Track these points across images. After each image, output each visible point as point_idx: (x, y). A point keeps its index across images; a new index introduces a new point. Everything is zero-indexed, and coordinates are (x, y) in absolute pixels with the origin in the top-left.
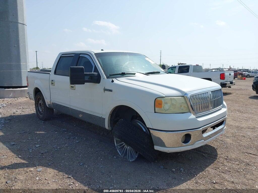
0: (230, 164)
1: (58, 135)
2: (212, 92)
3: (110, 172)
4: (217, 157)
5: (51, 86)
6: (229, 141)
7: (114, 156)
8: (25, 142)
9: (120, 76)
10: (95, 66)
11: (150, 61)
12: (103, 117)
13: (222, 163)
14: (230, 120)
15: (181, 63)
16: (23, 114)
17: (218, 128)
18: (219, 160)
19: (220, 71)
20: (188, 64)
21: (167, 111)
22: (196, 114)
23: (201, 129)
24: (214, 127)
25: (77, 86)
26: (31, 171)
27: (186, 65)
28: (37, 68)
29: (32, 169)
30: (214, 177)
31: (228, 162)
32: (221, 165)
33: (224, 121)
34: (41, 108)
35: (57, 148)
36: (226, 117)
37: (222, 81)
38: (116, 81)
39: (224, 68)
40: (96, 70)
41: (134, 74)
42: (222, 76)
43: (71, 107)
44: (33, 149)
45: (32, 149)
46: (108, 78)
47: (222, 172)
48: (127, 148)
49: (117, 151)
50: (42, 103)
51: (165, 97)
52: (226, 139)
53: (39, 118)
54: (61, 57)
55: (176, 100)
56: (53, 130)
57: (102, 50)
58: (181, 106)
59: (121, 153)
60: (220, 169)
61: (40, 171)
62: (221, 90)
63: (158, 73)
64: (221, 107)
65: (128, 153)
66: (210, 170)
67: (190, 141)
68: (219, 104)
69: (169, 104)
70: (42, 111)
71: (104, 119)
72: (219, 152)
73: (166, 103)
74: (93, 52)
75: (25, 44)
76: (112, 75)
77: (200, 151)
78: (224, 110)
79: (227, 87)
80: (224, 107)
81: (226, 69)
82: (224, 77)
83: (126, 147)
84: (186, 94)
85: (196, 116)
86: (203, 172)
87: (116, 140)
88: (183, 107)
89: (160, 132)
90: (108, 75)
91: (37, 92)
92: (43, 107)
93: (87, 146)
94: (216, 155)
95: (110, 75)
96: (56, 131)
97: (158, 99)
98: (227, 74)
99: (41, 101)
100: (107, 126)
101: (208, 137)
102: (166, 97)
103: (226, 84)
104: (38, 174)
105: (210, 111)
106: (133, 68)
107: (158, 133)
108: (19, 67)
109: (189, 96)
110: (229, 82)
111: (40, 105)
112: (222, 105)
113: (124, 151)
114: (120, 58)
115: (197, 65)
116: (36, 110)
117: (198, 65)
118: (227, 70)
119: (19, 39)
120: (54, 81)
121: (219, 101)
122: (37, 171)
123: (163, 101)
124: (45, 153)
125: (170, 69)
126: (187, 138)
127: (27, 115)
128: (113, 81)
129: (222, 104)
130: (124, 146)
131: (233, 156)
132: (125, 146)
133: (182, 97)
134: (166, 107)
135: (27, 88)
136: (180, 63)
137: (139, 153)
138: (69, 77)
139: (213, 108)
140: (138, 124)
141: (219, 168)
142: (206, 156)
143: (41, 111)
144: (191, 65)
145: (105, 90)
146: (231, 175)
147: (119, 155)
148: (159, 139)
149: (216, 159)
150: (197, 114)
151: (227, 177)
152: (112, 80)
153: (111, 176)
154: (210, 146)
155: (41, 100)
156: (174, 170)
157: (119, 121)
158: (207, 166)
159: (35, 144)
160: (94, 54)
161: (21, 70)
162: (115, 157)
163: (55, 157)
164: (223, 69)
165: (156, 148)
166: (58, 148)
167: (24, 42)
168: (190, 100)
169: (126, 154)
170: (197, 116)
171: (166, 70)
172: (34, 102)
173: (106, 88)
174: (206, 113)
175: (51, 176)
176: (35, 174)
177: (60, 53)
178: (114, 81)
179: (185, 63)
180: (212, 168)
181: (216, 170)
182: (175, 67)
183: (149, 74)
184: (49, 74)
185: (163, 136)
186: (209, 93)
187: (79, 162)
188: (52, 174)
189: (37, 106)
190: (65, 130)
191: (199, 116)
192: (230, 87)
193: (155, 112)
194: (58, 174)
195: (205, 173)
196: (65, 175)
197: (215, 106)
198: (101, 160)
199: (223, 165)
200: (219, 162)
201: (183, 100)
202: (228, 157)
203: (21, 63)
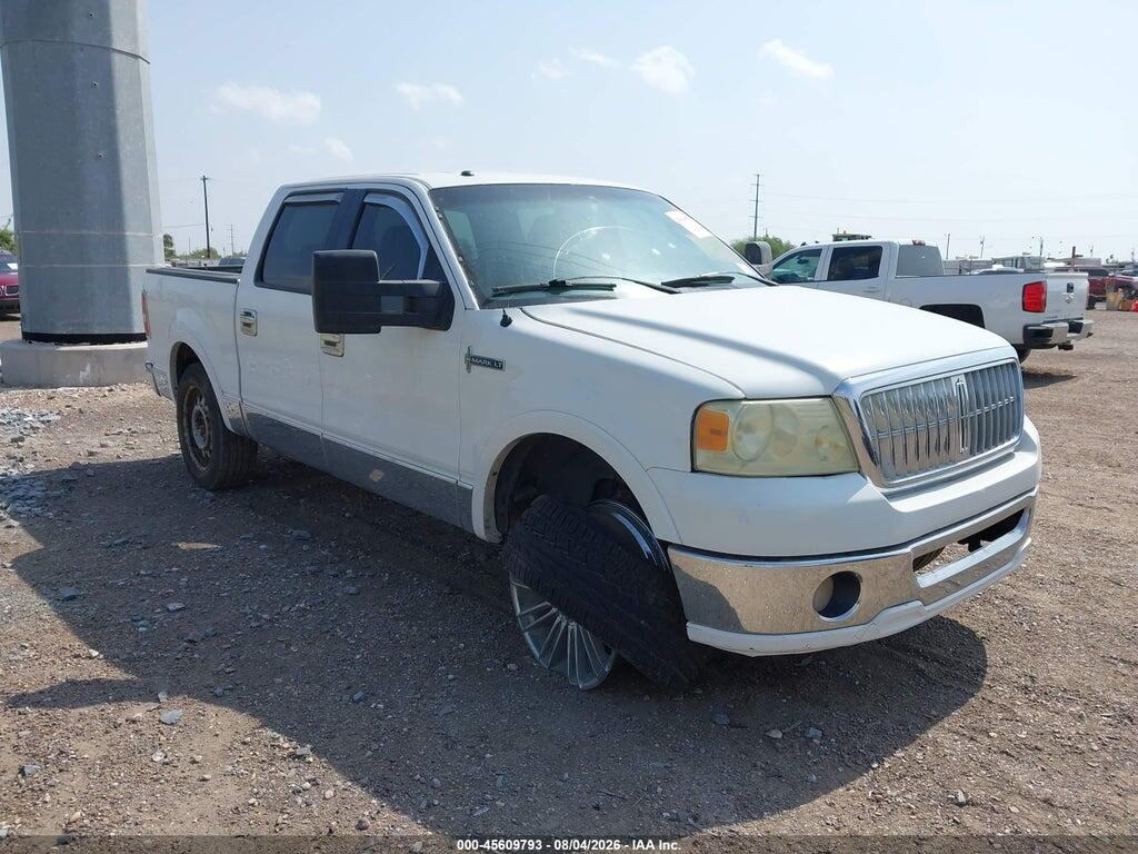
0: (1041, 714)
1: (271, 559)
2: (972, 376)
3: (483, 738)
4: (983, 677)
5: (243, 338)
6: (1043, 603)
7: (510, 660)
8: (122, 587)
9: (542, 295)
10: (431, 250)
11: (689, 225)
12: (465, 484)
13: (1003, 708)
14: (1058, 501)
15: (850, 232)
16: (131, 456)
17: (994, 543)
18: (989, 695)
19: (1028, 271)
20: (877, 238)
21: (751, 465)
22: (886, 483)
23: (908, 550)
24: (973, 542)
25: (354, 342)
26: (134, 722)
27: (870, 240)
28: (209, 253)
29: (139, 711)
30: (964, 774)
31: (1033, 704)
32: (1000, 716)
33: (1022, 511)
34: (202, 434)
35: (258, 619)
36: (1033, 494)
37: (1033, 318)
38: (521, 321)
39: (1045, 255)
40: (434, 267)
41: (611, 287)
42: (1034, 297)
43: (328, 435)
44: (153, 622)
45: (151, 619)
46: (485, 303)
47: (1003, 752)
48: (566, 627)
49: (524, 639)
50: (206, 413)
51: (741, 400)
52: (1032, 595)
53: (194, 476)
54: (284, 205)
55: (794, 416)
56: (251, 535)
57: (466, 174)
58: (818, 442)
59: (538, 648)
60: (992, 734)
61: (172, 724)
62: (1013, 365)
63: (724, 281)
64: (1012, 445)
65: (572, 648)
66: (946, 738)
67: (856, 607)
68: (1001, 434)
69: (762, 434)
70: (207, 448)
71: (467, 494)
72: (993, 656)
73: (748, 429)
74: (422, 182)
75: (144, 145)
76: (506, 293)
77: (906, 649)
78: (1023, 462)
79: (1052, 346)
80: (1026, 444)
81: (1053, 260)
82: (1039, 299)
83: (564, 624)
84: (843, 385)
85: (886, 490)
86: (911, 749)
87: (519, 589)
88: (826, 445)
89: (714, 561)
90: (489, 293)
91: (185, 361)
92: (209, 429)
93: (394, 613)
94: (980, 671)
95: (498, 290)
96: (260, 541)
97: (710, 408)
98: (1054, 286)
99: (203, 402)
100: (479, 527)
101: (949, 586)
102: (746, 399)
103: (1049, 332)
104: (162, 738)
105: (959, 467)
106: (606, 257)
107: (707, 563)
108: (117, 248)
109: (856, 396)
110: (1066, 325)
111: (200, 421)
112: (1016, 439)
113: (551, 641)
114: (549, 209)
115: (914, 242)
116: (182, 441)
117: (920, 244)
118: (1062, 265)
119: (115, 124)
120: (253, 313)
121: (1002, 417)
122: (160, 721)
123: (732, 419)
124: (206, 638)
125: (795, 260)
126: (841, 593)
127: (144, 462)
128: (506, 322)
129: (1017, 434)
130: (554, 617)
131: (1061, 677)
132: (558, 619)
133: (826, 401)
134: (749, 445)
135: (144, 345)
136: (841, 232)
137: (618, 657)
138: (311, 297)
139: (972, 453)
140: (620, 518)
141: (986, 732)
142: (931, 669)
143: (201, 446)
144: (890, 244)
145: (473, 360)
146: (1040, 766)
147: (533, 656)
148: (711, 593)
149: (978, 686)
150: (893, 479)
151: (1021, 774)
152: (505, 316)
153: (488, 756)
154: (953, 623)
155: (203, 399)
156: (780, 735)
157: (533, 503)
158: (932, 721)
159: (166, 596)
160: (425, 191)
161: (125, 262)
162: (512, 666)
163: (247, 660)
164: (1039, 261)
165: (697, 632)
166: (265, 616)
167: (141, 136)
168: (859, 414)
169: (561, 654)
170: (892, 490)
171: (766, 266)
172: (173, 404)
173: (474, 354)
174: (937, 474)
175: (218, 748)
176: (148, 733)
177: (283, 188)
178: (510, 321)
179: (865, 234)
180: (957, 733)
181: (972, 739)
182: (816, 252)
183: (681, 289)
184: (235, 281)
185: (729, 581)
186: (954, 380)
187: (349, 688)
188: (226, 737)
189: (185, 424)
190: (305, 533)
191: (903, 488)
192: (1067, 347)
193: (693, 471)
194: (249, 739)
195: (919, 756)
196: (278, 746)
197: (979, 444)
198: (450, 677)
199: (1008, 716)
200: (990, 702)
201: (831, 413)
202: (1033, 681)
203: (128, 233)
